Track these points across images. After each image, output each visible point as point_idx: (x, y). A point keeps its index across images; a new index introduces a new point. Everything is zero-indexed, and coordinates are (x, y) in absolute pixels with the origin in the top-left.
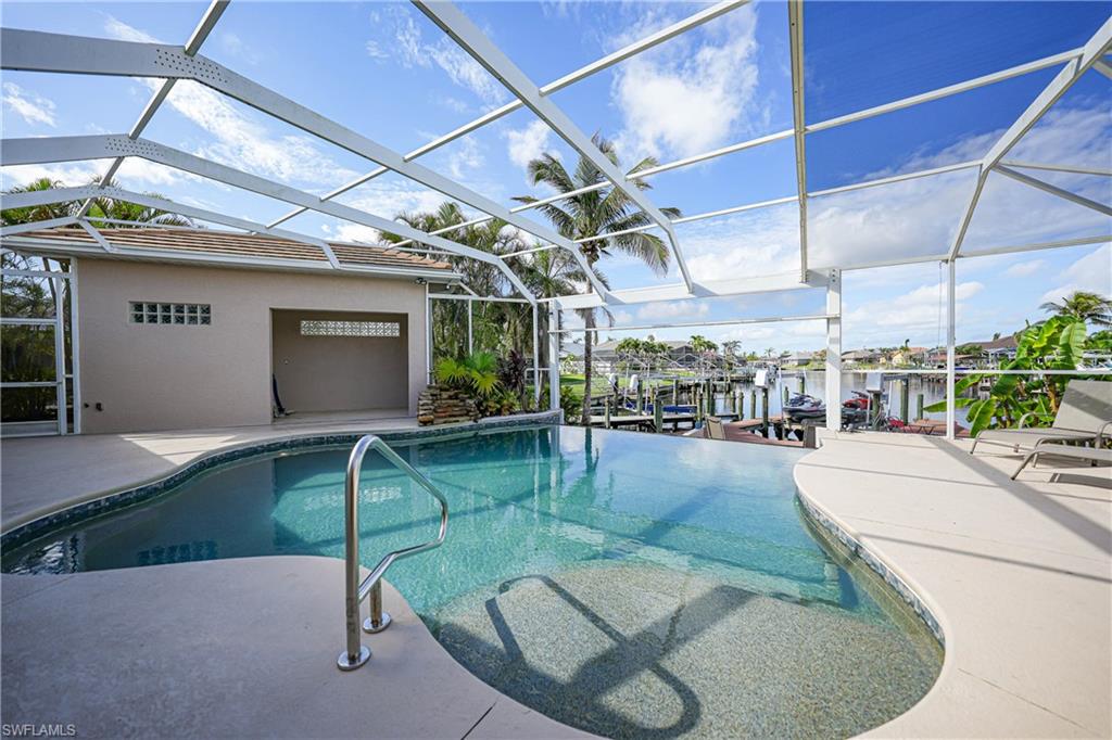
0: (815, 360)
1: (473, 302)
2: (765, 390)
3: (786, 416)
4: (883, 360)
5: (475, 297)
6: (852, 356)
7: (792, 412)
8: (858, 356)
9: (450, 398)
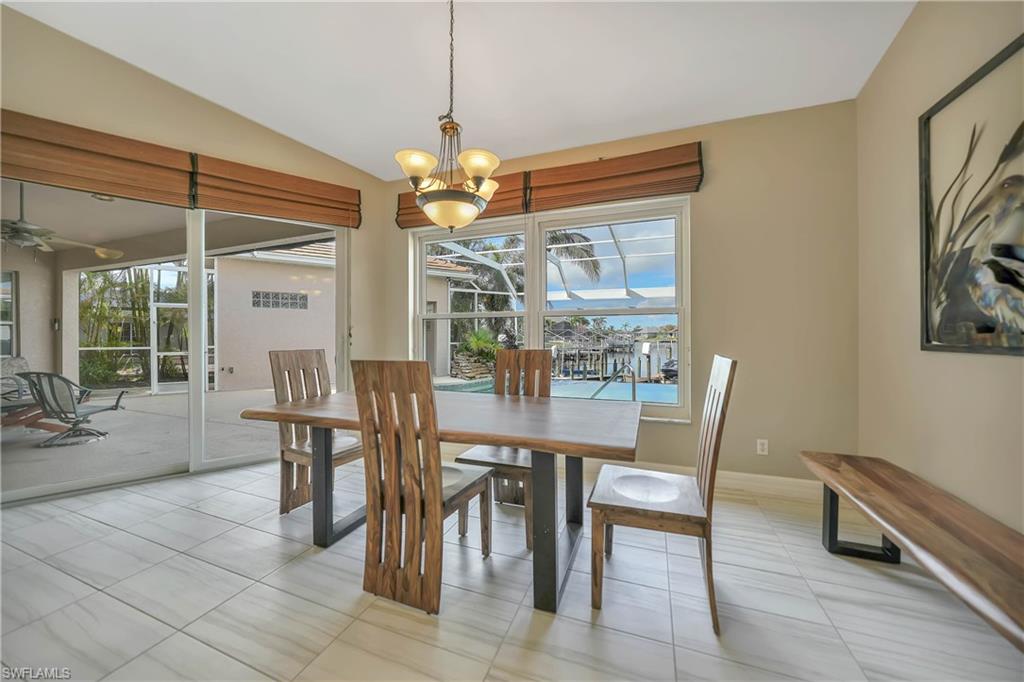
1: (479, 294)
2: (648, 357)
3: (662, 375)
5: (479, 291)
7: (665, 371)
9: (475, 362)
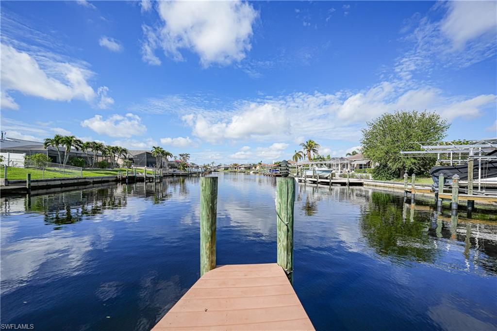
4: (253, 168)
6: (243, 166)
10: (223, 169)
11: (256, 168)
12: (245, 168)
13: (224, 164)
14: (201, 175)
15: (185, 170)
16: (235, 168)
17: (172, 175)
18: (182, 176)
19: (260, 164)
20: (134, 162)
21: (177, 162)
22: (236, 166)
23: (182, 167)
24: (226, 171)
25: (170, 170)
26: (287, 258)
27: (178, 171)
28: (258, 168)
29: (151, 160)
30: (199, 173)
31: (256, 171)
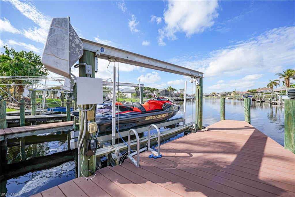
0: (210, 95)
4: (228, 95)
6: (220, 94)
8: (222, 94)
10: (205, 96)
11: (230, 95)
12: (221, 95)
13: (206, 93)
14: (192, 100)
15: (183, 97)
16: (214, 96)
17: (177, 100)
18: (182, 100)
19: (234, 92)
20: (160, 95)
21: (179, 94)
22: (214, 94)
23: (181, 96)
24: (207, 98)
25: (176, 98)
26: (248, 119)
27: (179, 98)
28: (232, 95)
29: (167, 93)
30: (191, 99)
31: (231, 97)
